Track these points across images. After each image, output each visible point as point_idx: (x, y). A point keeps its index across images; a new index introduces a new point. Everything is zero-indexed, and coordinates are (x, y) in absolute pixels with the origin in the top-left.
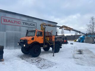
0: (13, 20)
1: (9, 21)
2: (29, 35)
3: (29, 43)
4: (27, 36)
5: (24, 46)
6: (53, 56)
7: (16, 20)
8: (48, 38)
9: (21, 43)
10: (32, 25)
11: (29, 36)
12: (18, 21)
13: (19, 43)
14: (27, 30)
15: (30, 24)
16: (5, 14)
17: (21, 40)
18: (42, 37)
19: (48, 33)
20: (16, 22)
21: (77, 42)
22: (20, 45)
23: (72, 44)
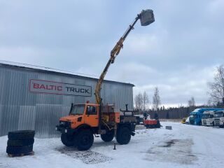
0: (49, 84)
1: (43, 86)
2: (74, 112)
3: (73, 126)
4: (71, 113)
5: (66, 131)
6: (115, 149)
7: (54, 84)
8: (108, 117)
9: (62, 126)
10: (82, 91)
11: (74, 115)
12: (57, 85)
13: (57, 126)
14: (72, 104)
15: (80, 91)
16: (36, 74)
17: (60, 121)
18: (97, 116)
19: (109, 107)
20: (54, 88)
21: (187, 123)
22: (59, 130)
23: (169, 128)
